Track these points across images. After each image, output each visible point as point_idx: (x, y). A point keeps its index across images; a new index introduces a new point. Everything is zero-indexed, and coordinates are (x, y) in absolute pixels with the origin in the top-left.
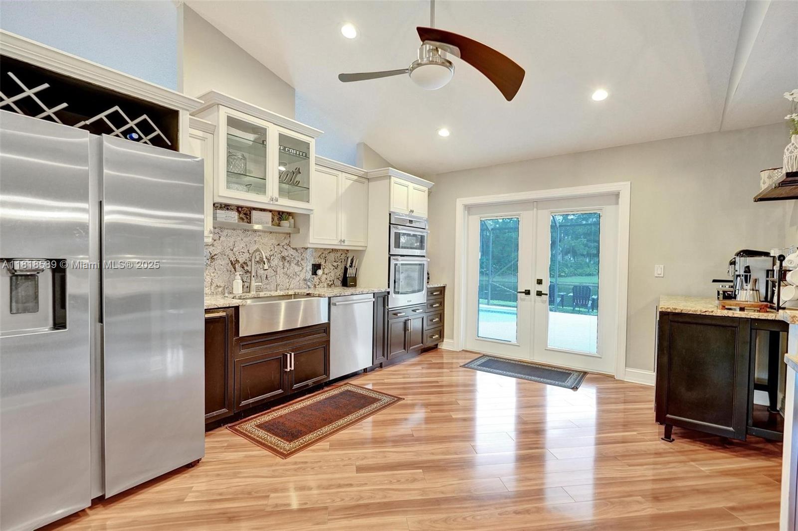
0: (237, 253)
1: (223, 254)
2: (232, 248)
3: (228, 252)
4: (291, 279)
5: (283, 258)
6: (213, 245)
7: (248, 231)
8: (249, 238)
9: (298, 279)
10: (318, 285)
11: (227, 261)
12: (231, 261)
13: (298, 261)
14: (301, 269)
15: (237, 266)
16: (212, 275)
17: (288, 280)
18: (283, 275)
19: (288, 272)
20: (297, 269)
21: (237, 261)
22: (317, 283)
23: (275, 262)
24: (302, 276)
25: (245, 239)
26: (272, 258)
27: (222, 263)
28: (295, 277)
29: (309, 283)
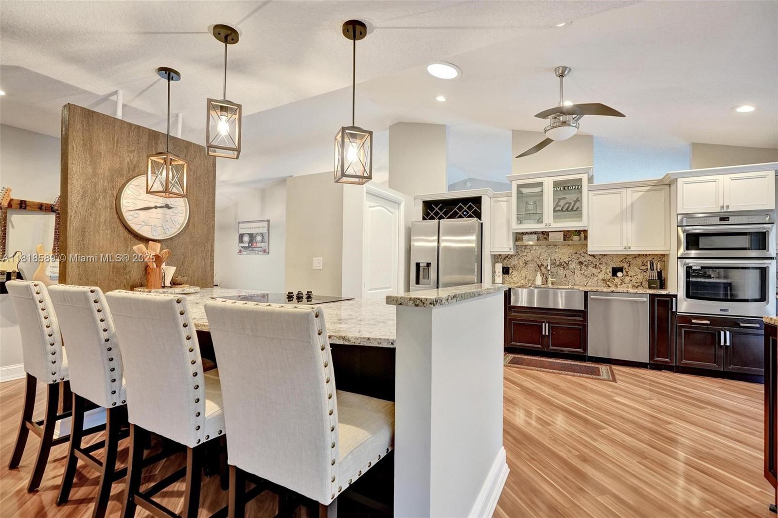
0: (542, 260)
1: (532, 260)
2: (538, 257)
3: (536, 259)
4: (589, 279)
5: (581, 263)
6: (526, 256)
7: (550, 245)
8: (551, 250)
9: (596, 279)
10: (620, 285)
11: (536, 265)
12: (538, 265)
13: (596, 265)
14: (599, 271)
15: (542, 268)
16: (526, 273)
17: (585, 279)
18: (580, 275)
19: (586, 273)
20: (595, 271)
21: (542, 265)
22: (619, 283)
23: (573, 265)
24: (601, 276)
25: (548, 251)
26: (570, 263)
27: (532, 266)
28: (592, 277)
29: (608, 283)
